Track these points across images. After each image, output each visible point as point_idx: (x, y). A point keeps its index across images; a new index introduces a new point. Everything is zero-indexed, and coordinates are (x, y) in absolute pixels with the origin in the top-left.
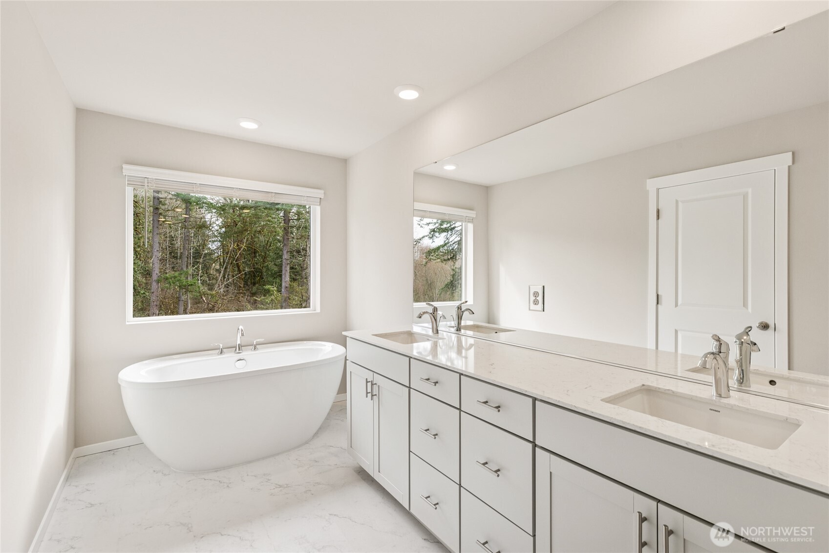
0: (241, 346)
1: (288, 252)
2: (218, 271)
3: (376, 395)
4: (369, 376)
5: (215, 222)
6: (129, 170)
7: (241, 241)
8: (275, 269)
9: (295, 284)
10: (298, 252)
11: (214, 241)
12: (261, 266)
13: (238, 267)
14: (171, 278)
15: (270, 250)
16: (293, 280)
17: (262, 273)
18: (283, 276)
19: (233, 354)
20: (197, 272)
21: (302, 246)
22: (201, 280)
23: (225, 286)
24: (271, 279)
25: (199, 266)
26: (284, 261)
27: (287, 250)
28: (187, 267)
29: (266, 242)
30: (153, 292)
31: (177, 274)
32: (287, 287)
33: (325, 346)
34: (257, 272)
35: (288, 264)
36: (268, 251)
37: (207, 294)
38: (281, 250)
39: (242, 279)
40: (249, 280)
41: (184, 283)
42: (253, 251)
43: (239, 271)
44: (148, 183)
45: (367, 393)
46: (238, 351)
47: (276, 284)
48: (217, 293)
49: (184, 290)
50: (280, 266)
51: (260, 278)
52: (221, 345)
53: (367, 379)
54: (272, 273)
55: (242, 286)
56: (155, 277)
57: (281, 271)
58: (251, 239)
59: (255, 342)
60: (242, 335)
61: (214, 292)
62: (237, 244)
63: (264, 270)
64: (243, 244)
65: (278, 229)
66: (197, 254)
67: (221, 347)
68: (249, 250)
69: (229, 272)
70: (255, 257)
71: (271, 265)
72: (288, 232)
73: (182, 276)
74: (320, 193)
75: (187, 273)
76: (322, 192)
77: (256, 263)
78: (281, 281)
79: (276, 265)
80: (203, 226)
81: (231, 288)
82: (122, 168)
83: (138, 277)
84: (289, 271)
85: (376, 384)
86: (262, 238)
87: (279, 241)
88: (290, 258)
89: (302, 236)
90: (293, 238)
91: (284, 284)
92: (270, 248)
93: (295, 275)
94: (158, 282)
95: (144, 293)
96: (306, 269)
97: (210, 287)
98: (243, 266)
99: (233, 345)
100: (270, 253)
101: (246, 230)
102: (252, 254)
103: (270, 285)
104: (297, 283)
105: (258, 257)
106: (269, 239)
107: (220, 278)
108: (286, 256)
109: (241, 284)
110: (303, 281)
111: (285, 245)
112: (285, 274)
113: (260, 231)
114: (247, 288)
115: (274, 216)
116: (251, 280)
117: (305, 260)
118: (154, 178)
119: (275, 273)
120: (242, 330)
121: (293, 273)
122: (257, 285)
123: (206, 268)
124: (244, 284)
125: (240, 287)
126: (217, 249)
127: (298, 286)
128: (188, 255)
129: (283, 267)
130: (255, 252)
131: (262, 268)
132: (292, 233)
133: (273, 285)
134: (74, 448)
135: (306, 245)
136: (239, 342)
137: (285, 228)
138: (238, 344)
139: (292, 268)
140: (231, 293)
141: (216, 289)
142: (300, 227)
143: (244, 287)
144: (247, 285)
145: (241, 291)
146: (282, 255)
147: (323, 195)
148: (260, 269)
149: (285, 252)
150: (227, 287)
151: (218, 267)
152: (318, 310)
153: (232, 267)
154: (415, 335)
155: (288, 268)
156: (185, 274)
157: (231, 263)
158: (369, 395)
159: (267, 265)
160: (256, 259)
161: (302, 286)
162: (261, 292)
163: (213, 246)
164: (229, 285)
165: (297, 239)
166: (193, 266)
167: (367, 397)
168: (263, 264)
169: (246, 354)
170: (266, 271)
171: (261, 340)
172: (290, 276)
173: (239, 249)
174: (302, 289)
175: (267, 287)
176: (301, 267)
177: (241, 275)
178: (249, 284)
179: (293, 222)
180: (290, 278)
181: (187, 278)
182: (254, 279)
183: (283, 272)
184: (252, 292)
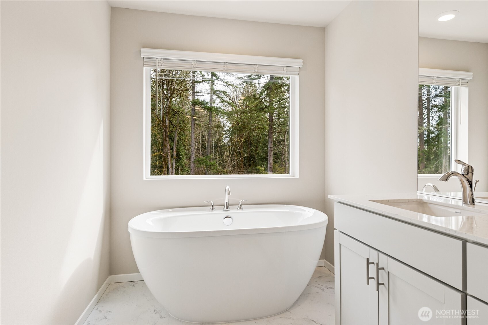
0: (229, 205)
1: (272, 142)
2: (228, 157)
3: (383, 284)
4: (373, 256)
5: (227, 124)
6: (146, 53)
7: (242, 136)
8: (264, 155)
9: (276, 166)
10: (279, 142)
11: (226, 137)
12: (254, 153)
13: (240, 154)
14: (201, 161)
15: (260, 142)
16: (275, 162)
17: (255, 158)
18: (269, 160)
19: (221, 212)
20: (216, 157)
21: (282, 138)
22: (218, 162)
23: (232, 166)
24: (260, 162)
25: (217, 153)
26: (269, 149)
27: (271, 141)
28: (210, 153)
29: (258, 137)
30: (191, 169)
31: (204, 158)
32: (271, 168)
33: (305, 211)
34: (252, 157)
35: (272, 151)
36: (259, 143)
37: (221, 171)
38: (267, 142)
39: (243, 162)
40: (247, 163)
41: (208, 164)
42: (249, 143)
43: (241, 156)
44: (159, 63)
45: (369, 278)
46: (226, 209)
47: (264, 166)
48: (227, 170)
49: (208, 168)
50: (267, 152)
51: (254, 161)
52: (212, 203)
53: (368, 259)
54: (261, 158)
55: (242, 166)
56: (192, 160)
57: (267, 156)
58: (248, 135)
59: (240, 202)
60: (229, 194)
61: (225, 170)
62: (239, 138)
63: (256, 156)
64: (243, 139)
65: (265, 126)
66: (216, 146)
67: (212, 204)
68: (246, 143)
69: (234, 157)
70: (251, 147)
71: (260, 152)
72: (272, 128)
73: (207, 159)
74: (299, 63)
75: (210, 158)
76: (301, 61)
77: (251, 151)
78: (267, 163)
79: (264, 152)
80: (219, 126)
81: (236, 167)
82: (140, 51)
83: (184, 160)
84: (272, 156)
85: (383, 269)
86: (255, 134)
87: (266, 136)
88: (273, 146)
89: (281, 131)
90: (275, 132)
91: (269, 165)
92: (260, 141)
93: (277, 159)
94: (194, 163)
95: (188, 170)
96: (284, 155)
97: (223, 167)
98: (243, 153)
99: (222, 203)
100: (260, 144)
101: (245, 128)
102: (248, 145)
103: (259, 166)
104: (278, 165)
105: (252, 147)
106: (259, 134)
107: (229, 161)
108: (270, 145)
109: (241, 165)
110: (282, 163)
111: (270, 137)
112: (270, 158)
113: (254, 129)
114: (246, 168)
115: (263, 117)
116: (248, 163)
117: (283, 148)
118: (163, 58)
119: (263, 159)
120: (228, 190)
121: (275, 157)
122: (252, 166)
123: (222, 155)
124: (244, 165)
125: (241, 167)
126: (228, 142)
127: (279, 167)
128: (210, 146)
129: (269, 153)
130: (251, 144)
131: (255, 154)
132: (274, 129)
133: (262, 166)
134: (109, 275)
135: (285, 137)
136: (226, 201)
137: (270, 125)
138: (226, 202)
139: (274, 154)
140: (236, 171)
141: (226, 168)
142: (280, 124)
143: (244, 167)
144: (245, 166)
145: (242, 170)
146: (268, 145)
147: (302, 64)
148: (254, 155)
149: (270, 143)
150: (234, 167)
151: (228, 154)
152: (297, 176)
153: (236, 154)
154: (430, 205)
155: (272, 154)
156: (209, 158)
157: (236, 151)
158: (373, 282)
159: (258, 153)
160: (251, 149)
161: (281, 167)
162: (254, 171)
163: (225, 141)
164: (234, 166)
165: (278, 133)
166: (214, 153)
167: (368, 283)
168: (256, 152)
169: (233, 212)
170: (258, 156)
171: (245, 201)
172: (273, 159)
173: (241, 141)
174: (281, 169)
175: (258, 167)
176: (281, 154)
177: (241, 159)
178: (247, 165)
179: (275, 121)
180: (273, 161)
181: (210, 161)
182: (250, 162)
183: (269, 157)
184: (249, 171)
